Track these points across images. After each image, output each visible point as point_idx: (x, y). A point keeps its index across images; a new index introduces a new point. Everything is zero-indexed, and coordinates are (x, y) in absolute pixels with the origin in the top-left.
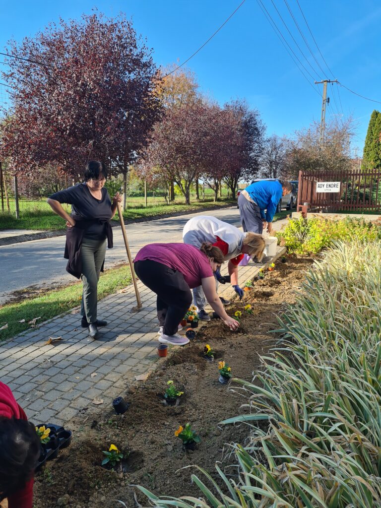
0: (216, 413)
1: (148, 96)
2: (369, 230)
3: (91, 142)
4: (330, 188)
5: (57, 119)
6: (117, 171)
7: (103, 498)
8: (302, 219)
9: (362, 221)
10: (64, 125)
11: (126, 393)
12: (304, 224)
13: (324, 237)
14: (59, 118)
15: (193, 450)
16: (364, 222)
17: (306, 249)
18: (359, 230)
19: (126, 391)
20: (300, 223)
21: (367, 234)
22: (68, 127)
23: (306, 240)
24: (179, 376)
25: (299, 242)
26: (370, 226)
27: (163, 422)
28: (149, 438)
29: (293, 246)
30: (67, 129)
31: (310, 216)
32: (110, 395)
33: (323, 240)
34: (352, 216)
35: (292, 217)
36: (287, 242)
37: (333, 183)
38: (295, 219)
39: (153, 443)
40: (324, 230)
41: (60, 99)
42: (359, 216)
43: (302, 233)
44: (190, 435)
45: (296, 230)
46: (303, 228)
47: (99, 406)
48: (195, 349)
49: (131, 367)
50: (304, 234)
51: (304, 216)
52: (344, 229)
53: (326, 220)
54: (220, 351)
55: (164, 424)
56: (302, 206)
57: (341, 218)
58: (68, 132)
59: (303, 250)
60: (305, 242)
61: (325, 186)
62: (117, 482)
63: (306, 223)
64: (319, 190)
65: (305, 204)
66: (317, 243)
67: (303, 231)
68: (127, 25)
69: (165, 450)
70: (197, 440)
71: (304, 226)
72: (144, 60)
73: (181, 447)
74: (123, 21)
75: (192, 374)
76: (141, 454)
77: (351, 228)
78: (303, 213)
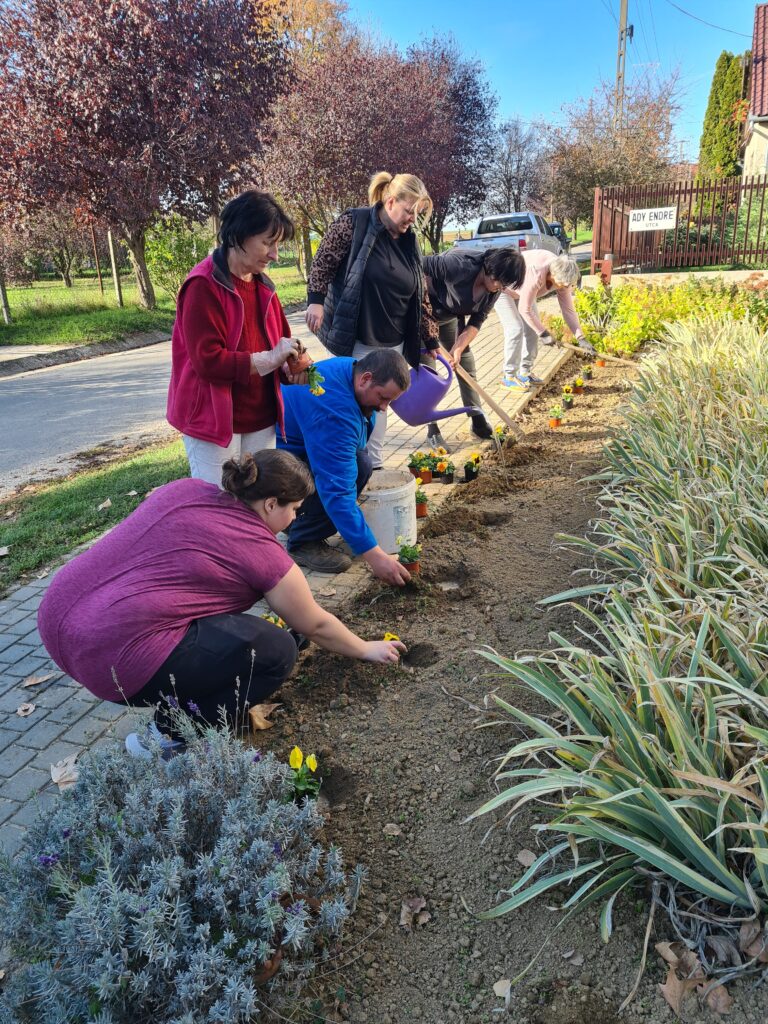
0: (528, 592)
2: (731, 301)
3: (148, 148)
4: (658, 221)
5: (69, 97)
7: (396, 697)
8: (602, 289)
9: (718, 284)
10: (87, 112)
11: (370, 578)
12: (605, 297)
13: (646, 320)
14: (75, 95)
16: (722, 285)
17: (612, 346)
18: (711, 302)
20: (598, 297)
21: (729, 308)
22: (96, 116)
23: (610, 329)
24: (449, 551)
25: (598, 335)
26: (734, 292)
27: (447, 607)
28: (435, 627)
30: (94, 121)
31: (616, 281)
32: (343, 583)
33: (643, 327)
34: (699, 275)
35: (583, 285)
37: (663, 210)
38: (588, 288)
39: (442, 632)
40: (646, 307)
41: (72, 53)
42: (712, 275)
43: (602, 317)
45: (589, 311)
46: (604, 305)
47: (333, 597)
50: (605, 318)
51: (605, 281)
52: (684, 301)
53: (650, 288)
54: (504, 514)
55: (450, 610)
56: (600, 261)
57: (680, 281)
58: (96, 125)
59: (606, 349)
60: (609, 334)
61: (647, 217)
62: (407, 678)
63: (609, 295)
64: (635, 226)
65: (607, 257)
66: (633, 334)
67: (604, 311)
69: (464, 640)
71: (605, 302)
75: (470, 546)
76: (431, 647)
77: (698, 299)
78: (604, 276)
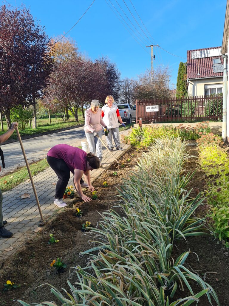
0: (79, 248)
1: (44, 56)
3: (9, 86)
4: (153, 109)
6: (28, 104)
8: (140, 128)
13: (151, 137)
15: (63, 273)
16: (172, 127)
17: (142, 145)
18: (170, 132)
19: (25, 243)
20: (138, 130)
23: (142, 140)
25: (138, 141)
26: (175, 129)
29: (135, 143)
31: (143, 126)
33: (151, 139)
34: (166, 124)
35: (134, 127)
36: (131, 142)
37: (155, 106)
38: (136, 128)
39: (38, 272)
40: (151, 134)
42: (169, 124)
44: (60, 264)
45: (136, 134)
48: (71, 212)
49: (30, 228)
50: (141, 137)
51: (140, 126)
52: (162, 132)
53: (152, 128)
56: (138, 120)
57: (160, 126)
59: (141, 146)
60: (141, 141)
61: (151, 108)
63: (142, 130)
64: (147, 111)
65: (140, 119)
66: (148, 141)
67: (140, 134)
68: (27, 12)
69: (46, 275)
70: (64, 267)
71: (140, 132)
72: (40, 33)
73: (56, 272)
74: (24, 9)
77: (165, 131)
78: (140, 124)
